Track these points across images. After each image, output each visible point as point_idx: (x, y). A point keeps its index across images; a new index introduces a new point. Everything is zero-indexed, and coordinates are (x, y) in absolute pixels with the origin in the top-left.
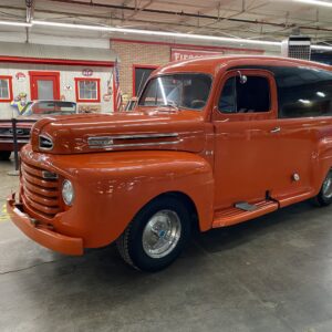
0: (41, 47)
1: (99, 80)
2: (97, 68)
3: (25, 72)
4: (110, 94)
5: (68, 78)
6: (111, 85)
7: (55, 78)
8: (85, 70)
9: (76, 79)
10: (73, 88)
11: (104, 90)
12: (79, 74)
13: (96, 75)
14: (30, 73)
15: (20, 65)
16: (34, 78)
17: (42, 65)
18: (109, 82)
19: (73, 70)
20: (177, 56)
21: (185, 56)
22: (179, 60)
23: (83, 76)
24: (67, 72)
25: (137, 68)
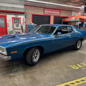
1: (20, 18)
2: (20, 14)
4: (24, 23)
5: (9, 17)
7: (5, 17)
8: (15, 15)
9: (12, 18)
10: (11, 20)
11: (22, 21)
12: (14, 16)
13: (19, 16)
18: (23, 19)
19: (11, 15)
20: (46, 11)
21: (49, 12)
22: (47, 13)
23: (14, 17)
24: (9, 15)
25: (33, 15)
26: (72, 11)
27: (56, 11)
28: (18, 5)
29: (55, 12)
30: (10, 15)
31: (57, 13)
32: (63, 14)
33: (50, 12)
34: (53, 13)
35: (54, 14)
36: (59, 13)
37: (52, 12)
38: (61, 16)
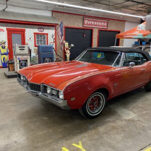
0: (13, 14)
1: (47, 34)
2: (46, 27)
3: (4, 28)
4: (54, 42)
5: (30, 33)
6: (54, 37)
7: (23, 32)
8: (40, 28)
9: (35, 34)
10: (33, 39)
12: (36, 31)
13: (46, 31)
14: (7, 29)
16: (10, 32)
17: (14, 25)
19: (33, 28)
20: (86, 22)
21: (90, 22)
22: (87, 24)
23: (38, 32)
24: (30, 29)
25: (66, 28)
26: (125, 21)
27: (102, 22)
29: (100, 24)
30: (32, 30)
31: (103, 24)
32: (112, 27)
33: (93, 23)
34: (97, 25)
35: (99, 26)
36: (105, 24)
37: (96, 23)
38: (109, 29)
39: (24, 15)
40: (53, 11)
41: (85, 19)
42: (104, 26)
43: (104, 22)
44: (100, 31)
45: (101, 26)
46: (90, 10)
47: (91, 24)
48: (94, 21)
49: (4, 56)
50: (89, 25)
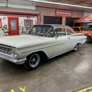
1: (32, 20)
2: (32, 16)
3: (6, 17)
5: (21, 19)
6: (37, 22)
7: (17, 19)
9: (25, 20)
10: (23, 23)
12: (26, 18)
14: (8, 17)
15: (4, 14)
16: (10, 19)
17: (12, 15)
19: (23, 17)
20: (58, 12)
21: (60, 13)
22: (58, 14)
24: (21, 17)
25: (44, 16)
26: (84, 12)
27: (68, 12)
28: (29, 6)
29: (67, 14)
31: (69, 13)
32: (75, 15)
33: (62, 13)
36: (70, 14)
37: (64, 13)
38: (73, 17)
39: (18, 9)
40: (36, 6)
41: (57, 11)
42: (70, 15)
43: (70, 13)
44: (67, 18)
45: (67, 15)
46: (59, 5)
47: (61, 14)
48: (63, 12)
49: (6, 33)
50: (60, 14)
